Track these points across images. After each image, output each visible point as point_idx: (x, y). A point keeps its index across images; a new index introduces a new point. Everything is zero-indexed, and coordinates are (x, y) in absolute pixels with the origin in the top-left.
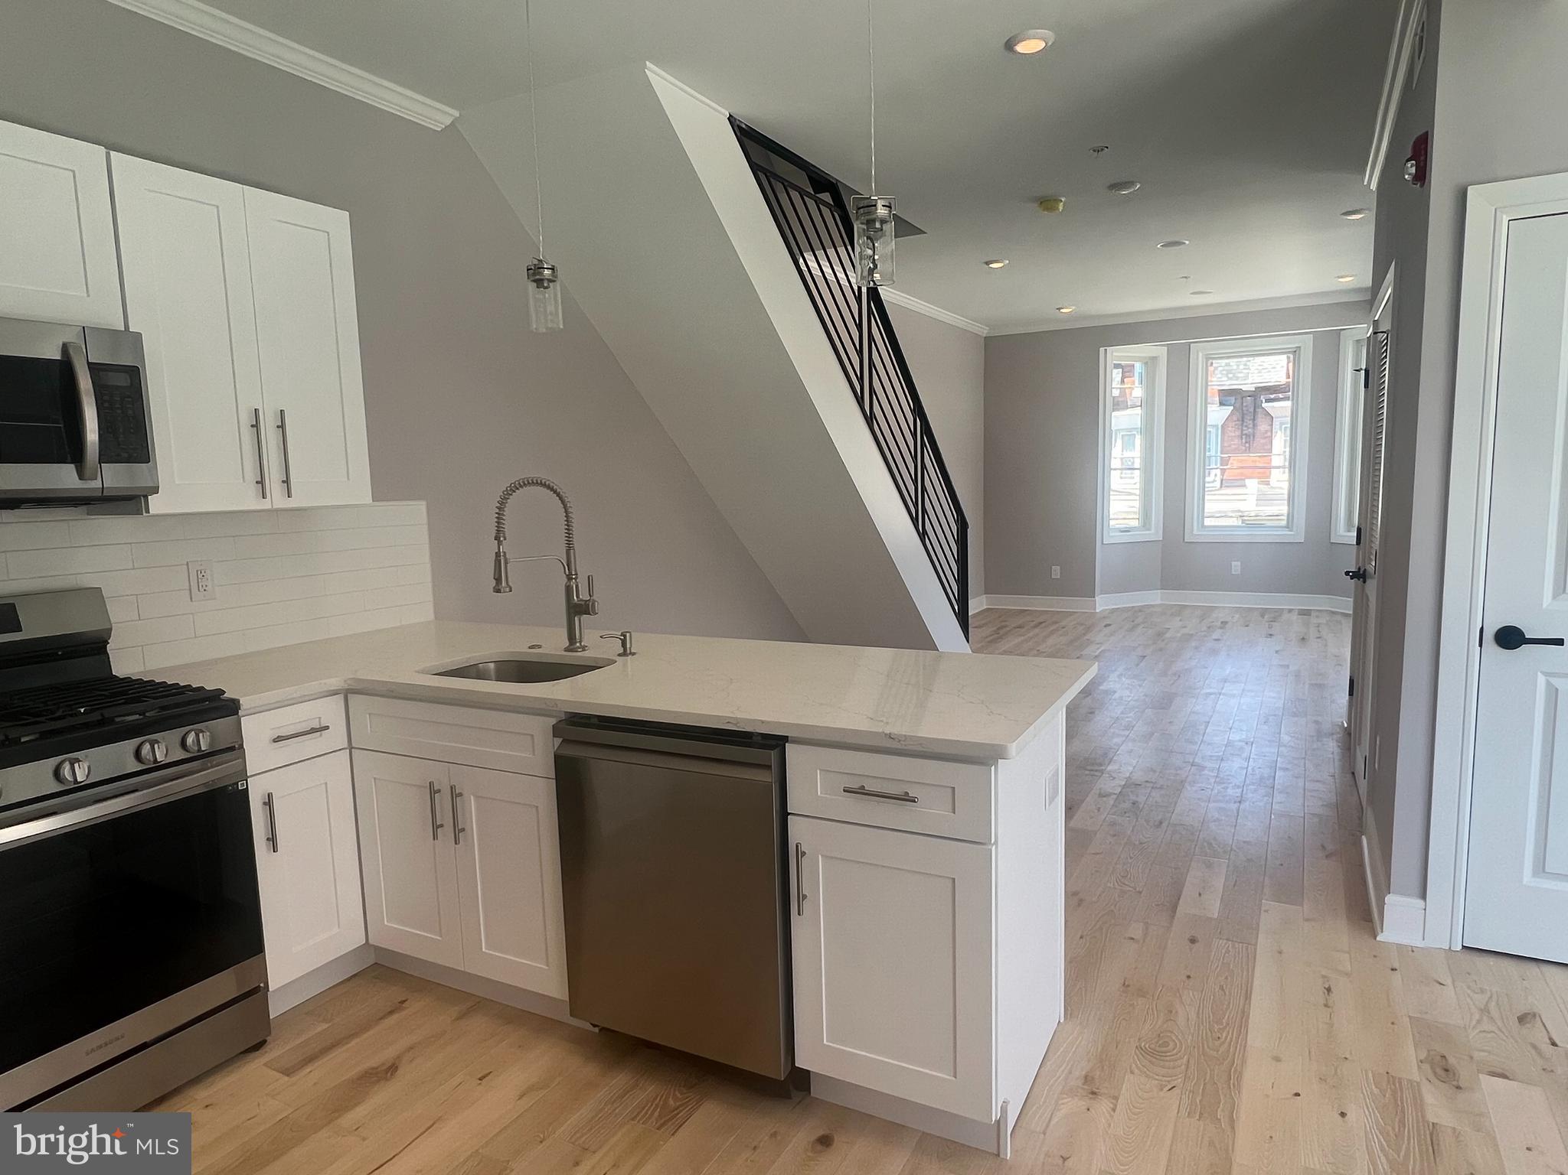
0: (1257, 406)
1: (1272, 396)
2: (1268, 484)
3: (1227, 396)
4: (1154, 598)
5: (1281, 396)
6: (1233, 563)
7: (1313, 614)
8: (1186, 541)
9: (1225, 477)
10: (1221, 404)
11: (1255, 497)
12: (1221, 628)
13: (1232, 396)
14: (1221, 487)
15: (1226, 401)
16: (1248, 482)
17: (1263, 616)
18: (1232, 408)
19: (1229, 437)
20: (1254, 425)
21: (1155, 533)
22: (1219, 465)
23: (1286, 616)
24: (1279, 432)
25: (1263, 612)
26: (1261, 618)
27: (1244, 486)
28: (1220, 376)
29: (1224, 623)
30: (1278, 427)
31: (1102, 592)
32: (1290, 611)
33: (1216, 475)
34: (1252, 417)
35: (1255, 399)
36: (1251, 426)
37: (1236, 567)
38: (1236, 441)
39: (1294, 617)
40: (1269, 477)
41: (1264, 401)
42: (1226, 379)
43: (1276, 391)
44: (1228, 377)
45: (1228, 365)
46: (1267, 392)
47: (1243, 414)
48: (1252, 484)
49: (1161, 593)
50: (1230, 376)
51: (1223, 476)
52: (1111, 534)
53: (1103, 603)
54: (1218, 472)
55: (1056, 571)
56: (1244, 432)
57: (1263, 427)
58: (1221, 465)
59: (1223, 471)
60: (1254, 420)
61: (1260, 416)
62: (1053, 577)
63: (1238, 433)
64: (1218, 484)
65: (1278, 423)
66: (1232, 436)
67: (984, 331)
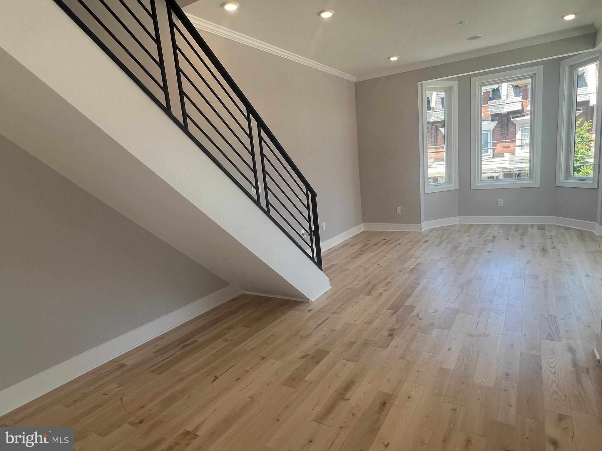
0: (508, 120)
1: (515, 116)
2: (514, 155)
3: (494, 117)
4: (455, 221)
5: (519, 115)
6: (499, 200)
7: (547, 228)
8: (471, 189)
9: (495, 153)
10: (492, 120)
11: (508, 162)
12: (492, 241)
13: (497, 116)
14: (493, 157)
15: (494, 119)
16: (505, 154)
17: (516, 231)
18: (497, 122)
19: (496, 135)
20: (507, 129)
21: (454, 185)
22: (492, 147)
23: (530, 229)
24: (519, 131)
25: (517, 228)
26: (515, 232)
27: (504, 156)
28: (491, 108)
29: (494, 237)
30: (518, 129)
31: (425, 220)
32: (532, 226)
33: (491, 152)
34: (506, 126)
35: (508, 117)
36: (506, 129)
37: (500, 203)
38: (500, 137)
39: (535, 231)
40: (514, 152)
41: (512, 118)
42: (494, 109)
43: (517, 113)
44: (495, 108)
45: (495, 103)
46: (513, 114)
47: (502, 125)
48: (507, 155)
49: (459, 218)
50: (496, 107)
51: (494, 152)
52: (429, 188)
53: (425, 226)
54: (492, 150)
55: (399, 210)
56: (503, 132)
57: (511, 129)
58: (493, 147)
59: (494, 150)
60: (507, 126)
61: (510, 125)
62: (398, 213)
63: (500, 133)
64: (492, 156)
65: (518, 127)
66: (497, 135)
67: (354, 79)
